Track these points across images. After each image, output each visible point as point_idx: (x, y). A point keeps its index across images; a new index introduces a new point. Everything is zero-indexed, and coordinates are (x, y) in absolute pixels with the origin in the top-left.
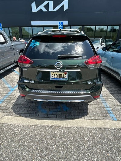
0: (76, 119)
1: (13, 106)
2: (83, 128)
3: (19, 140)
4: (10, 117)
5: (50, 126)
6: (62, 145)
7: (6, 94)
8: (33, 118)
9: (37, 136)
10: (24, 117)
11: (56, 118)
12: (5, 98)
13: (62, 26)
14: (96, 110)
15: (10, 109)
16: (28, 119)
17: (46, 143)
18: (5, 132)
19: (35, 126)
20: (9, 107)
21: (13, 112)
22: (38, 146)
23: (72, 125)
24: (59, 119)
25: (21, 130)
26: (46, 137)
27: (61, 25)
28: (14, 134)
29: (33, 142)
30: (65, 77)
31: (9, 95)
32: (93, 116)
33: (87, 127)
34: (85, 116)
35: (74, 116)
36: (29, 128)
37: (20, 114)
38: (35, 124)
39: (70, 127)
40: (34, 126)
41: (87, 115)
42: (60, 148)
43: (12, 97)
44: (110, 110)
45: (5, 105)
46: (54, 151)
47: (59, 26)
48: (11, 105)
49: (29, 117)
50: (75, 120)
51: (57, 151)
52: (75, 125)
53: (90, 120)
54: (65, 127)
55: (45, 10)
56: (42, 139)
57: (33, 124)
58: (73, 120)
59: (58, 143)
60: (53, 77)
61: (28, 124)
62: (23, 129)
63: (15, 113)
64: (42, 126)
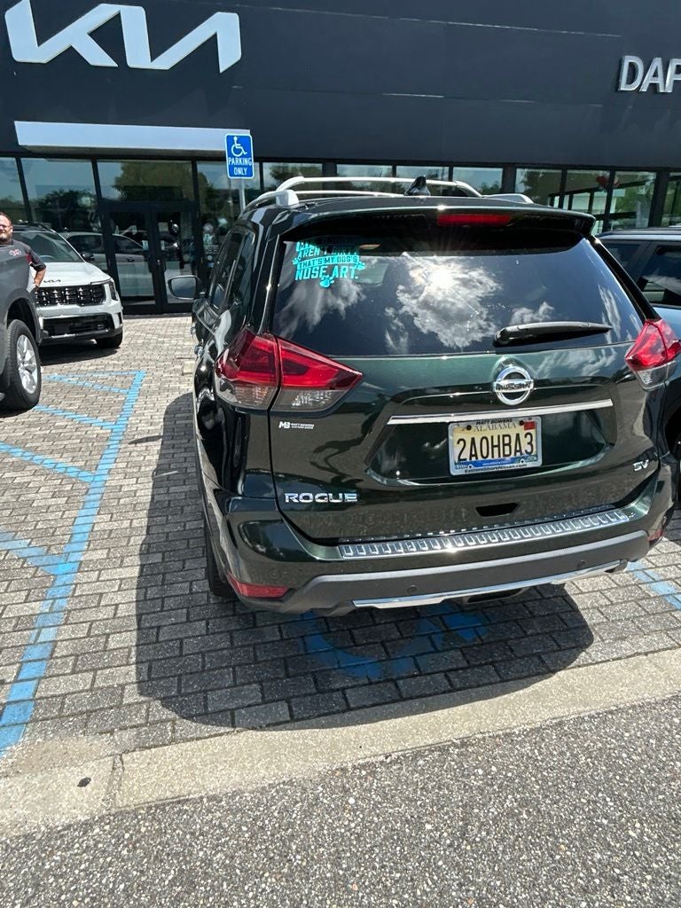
0: (554, 672)
1: (139, 673)
2: (619, 710)
3: (340, 883)
4: (171, 750)
5: (456, 746)
6: (591, 836)
7: (37, 607)
8: (323, 720)
9: (428, 827)
10: (261, 728)
11: (453, 689)
12: (47, 635)
13: (246, 161)
14: (612, 604)
15: (132, 696)
16: (296, 733)
17: (504, 852)
18: (208, 862)
19: (370, 768)
20: (122, 687)
21: (168, 714)
22: (473, 883)
23: (560, 712)
24: (473, 692)
25: (308, 814)
26: (477, 816)
27: (238, 151)
28: (284, 855)
29: (430, 866)
30: (525, 447)
31: (63, 603)
32: (623, 639)
33: (634, 699)
34: (587, 646)
35: (536, 659)
36: (346, 791)
37: (229, 718)
38: (362, 756)
39: (560, 724)
40: (363, 767)
41: (590, 639)
42: (598, 856)
43: (91, 615)
44: (672, 590)
45: (83, 681)
46: (576, 883)
47: (228, 160)
48: (128, 674)
49: (295, 720)
50: (555, 678)
51: (590, 876)
52: (574, 709)
53: (622, 662)
54: (538, 730)
55: (97, 56)
56: (464, 832)
57: (349, 759)
58: (547, 682)
59: (562, 828)
60: (466, 455)
61: (322, 766)
62: (311, 805)
63: (190, 717)
64: (415, 758)
